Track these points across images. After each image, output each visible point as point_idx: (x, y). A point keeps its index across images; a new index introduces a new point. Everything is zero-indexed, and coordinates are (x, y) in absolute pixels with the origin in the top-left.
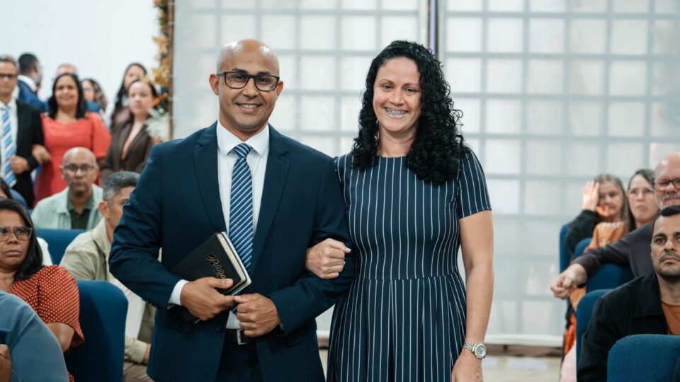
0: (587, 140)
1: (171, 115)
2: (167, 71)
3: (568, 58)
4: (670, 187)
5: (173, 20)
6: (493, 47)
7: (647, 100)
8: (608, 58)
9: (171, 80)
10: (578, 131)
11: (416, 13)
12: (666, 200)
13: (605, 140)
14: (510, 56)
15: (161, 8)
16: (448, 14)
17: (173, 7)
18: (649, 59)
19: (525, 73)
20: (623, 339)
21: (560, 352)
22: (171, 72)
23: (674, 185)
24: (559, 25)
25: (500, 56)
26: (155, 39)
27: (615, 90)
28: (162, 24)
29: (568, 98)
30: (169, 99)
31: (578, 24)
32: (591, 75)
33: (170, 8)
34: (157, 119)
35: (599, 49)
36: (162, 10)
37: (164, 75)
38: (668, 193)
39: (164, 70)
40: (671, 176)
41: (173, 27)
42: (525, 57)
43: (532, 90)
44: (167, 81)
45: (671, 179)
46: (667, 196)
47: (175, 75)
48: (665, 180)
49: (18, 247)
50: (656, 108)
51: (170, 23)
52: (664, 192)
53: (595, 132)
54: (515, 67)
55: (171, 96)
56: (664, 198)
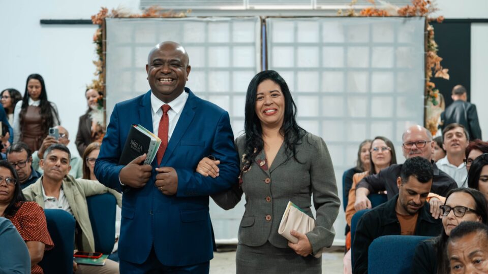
0: (358, 120)
1: (105, 108)
2: (102, 82)
3: (346, 70)
4: (414, 147)
5: (106, 51)
6: (301, 64)
7: (394, 95)
8: (370, 70)
9: (105, 87)
10: (353, 114)
11: (254, 44)
12: (411, 154)
13: (369, 120)
14: (311, 70)
15: (98, 43)
16: (274, 45)
17: (105, 43)
18: (394, 70)
19: (321, 79)
20: (377, 239)
21: (344, 249)
22: (105, 82)
23: (416, 145)
24: (340, 50)
25: (305, 70)
26: (95, 63)
27: (375, 89)
28: (98, 53)
29: (347, 95)
30: (104, 99)
31: (352, 50)
32: (360, 81)
33: (103, 43)
34: (97, 112)
35: (365, 65)
36: (98, 45)
37: (100, 84)
38: (412, 150)
39: (100, 81)
40: (414, 140)
41: (105, 55)
42: (321, 70)
43: (324, 90)
44: (102, 87)
45: (414, 142)
46: (412, 152)
47: (107, 84)
48: (410, 142)
49: (7, 189)
50: (400, 100)
51: (104, 52)
52: (410, 149)
53: (363, 114)
54: (314, 76)
55: (105, 97)
56: (410, 153)
